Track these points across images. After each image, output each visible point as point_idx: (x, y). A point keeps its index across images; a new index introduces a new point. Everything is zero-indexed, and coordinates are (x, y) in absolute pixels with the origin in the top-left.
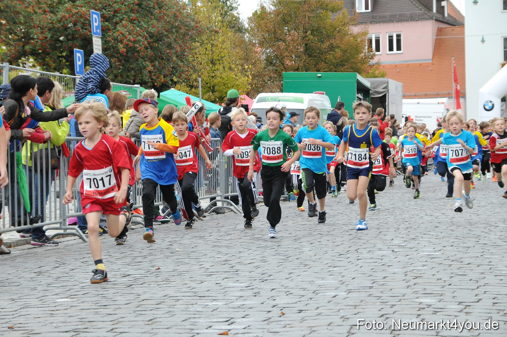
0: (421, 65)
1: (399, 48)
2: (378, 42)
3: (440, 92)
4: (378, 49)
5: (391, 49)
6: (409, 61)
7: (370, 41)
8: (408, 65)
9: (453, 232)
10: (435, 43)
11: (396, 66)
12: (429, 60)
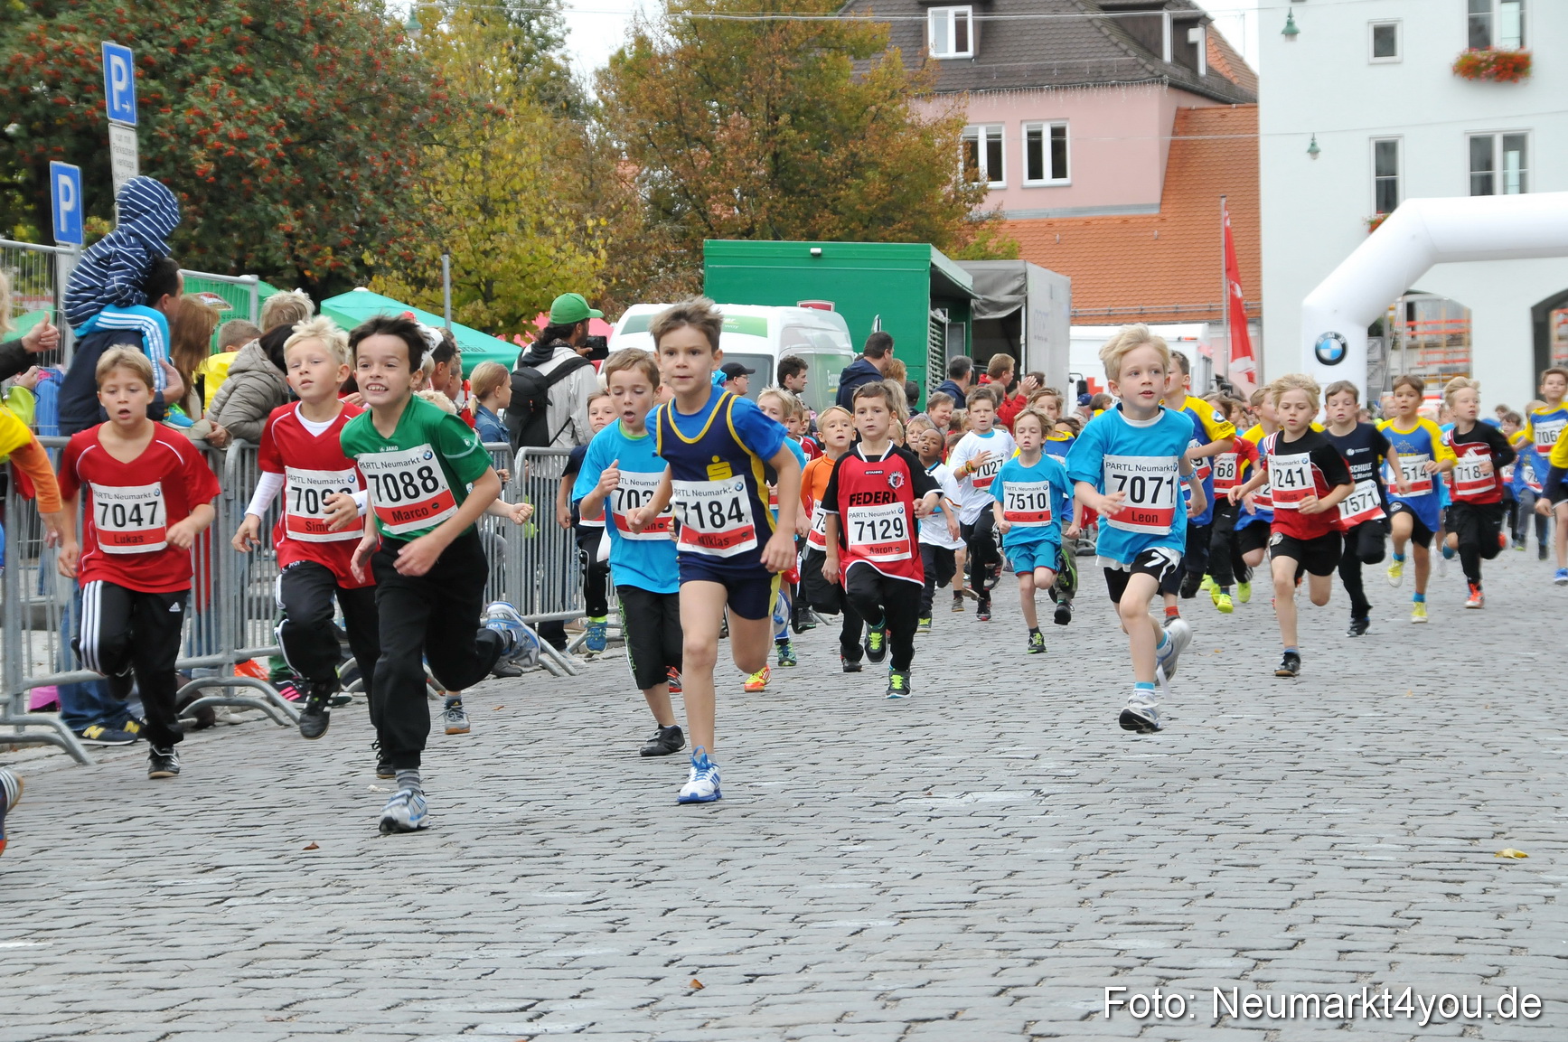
0: (1125, 221)
1: (1059, 170)
2: (995, 149)
3: (1183, 307)
4: (995, 173)
5: (1035, 172)
6: (1091, 209)
7: (972, 147)
8: (1087, 223)
9: (1220, 735)
10: (1170, 157)
11: (1050, 224)
12: (1151, 206)
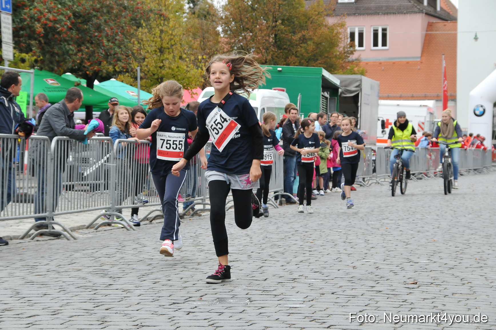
0: (408, 63)
1: (384, 44)
2: (361, 35)
4: (361, 44)
5: (376, 44)
6: (395, 58)
7: (352, 35)
8: (394, 63)
10: (425, 40)
11: (380, 63)
12: (417, 58)
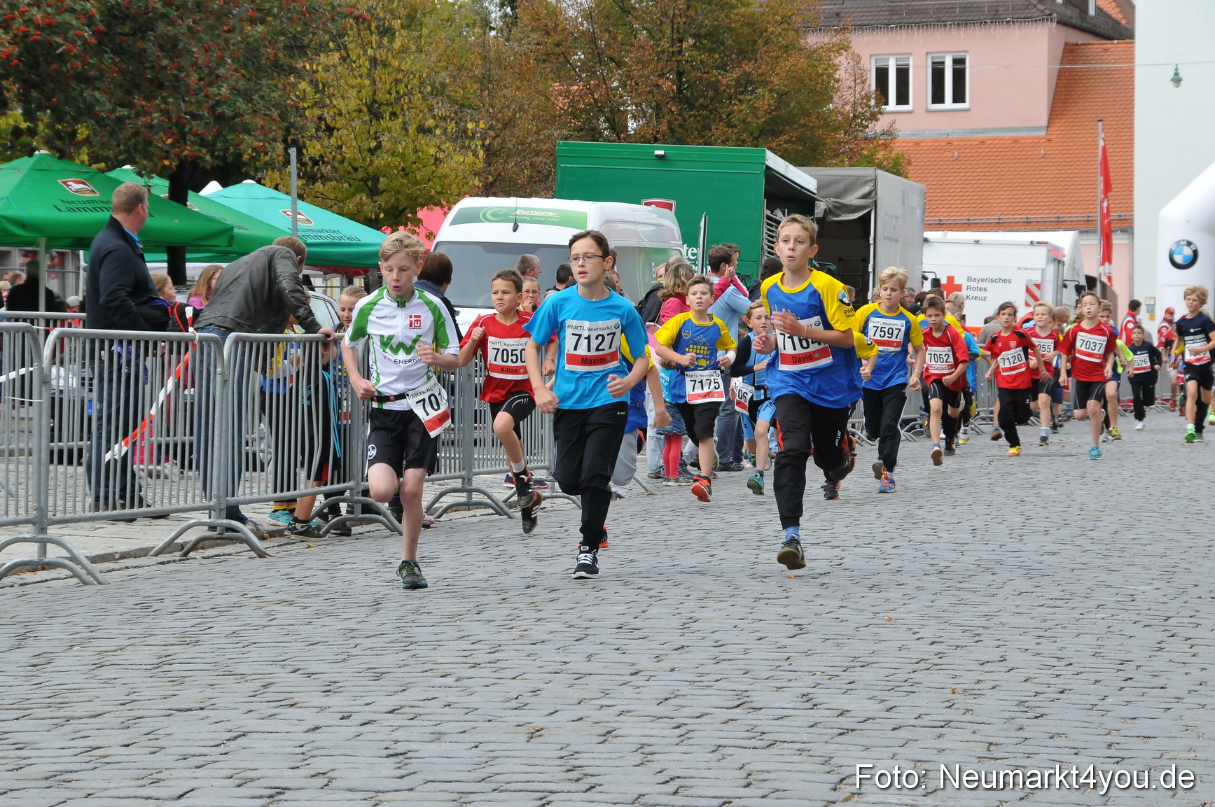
0: (1016, 141)
1: (959, 96)
2: (903, 74)
3: (1065, 216)
4: (902, 98)
5: (938, 97)
6: (985, 131)
7: (882, 74)
8: (983, 142)
10: (1057, 86)
11: (950, 143)
12: (1039, 129)
